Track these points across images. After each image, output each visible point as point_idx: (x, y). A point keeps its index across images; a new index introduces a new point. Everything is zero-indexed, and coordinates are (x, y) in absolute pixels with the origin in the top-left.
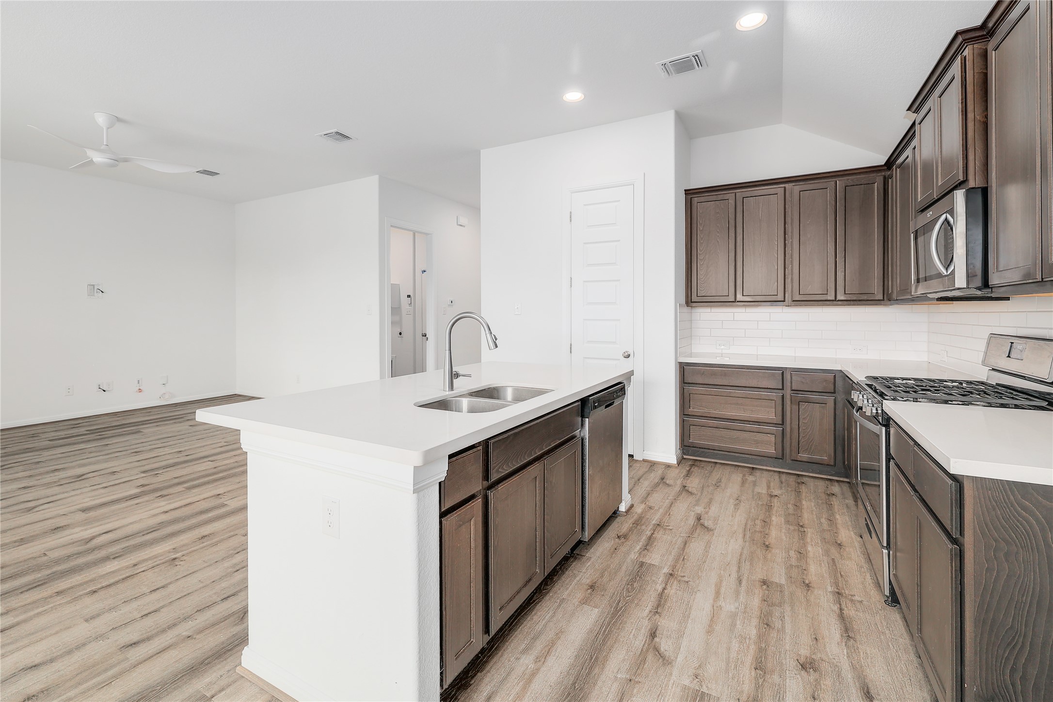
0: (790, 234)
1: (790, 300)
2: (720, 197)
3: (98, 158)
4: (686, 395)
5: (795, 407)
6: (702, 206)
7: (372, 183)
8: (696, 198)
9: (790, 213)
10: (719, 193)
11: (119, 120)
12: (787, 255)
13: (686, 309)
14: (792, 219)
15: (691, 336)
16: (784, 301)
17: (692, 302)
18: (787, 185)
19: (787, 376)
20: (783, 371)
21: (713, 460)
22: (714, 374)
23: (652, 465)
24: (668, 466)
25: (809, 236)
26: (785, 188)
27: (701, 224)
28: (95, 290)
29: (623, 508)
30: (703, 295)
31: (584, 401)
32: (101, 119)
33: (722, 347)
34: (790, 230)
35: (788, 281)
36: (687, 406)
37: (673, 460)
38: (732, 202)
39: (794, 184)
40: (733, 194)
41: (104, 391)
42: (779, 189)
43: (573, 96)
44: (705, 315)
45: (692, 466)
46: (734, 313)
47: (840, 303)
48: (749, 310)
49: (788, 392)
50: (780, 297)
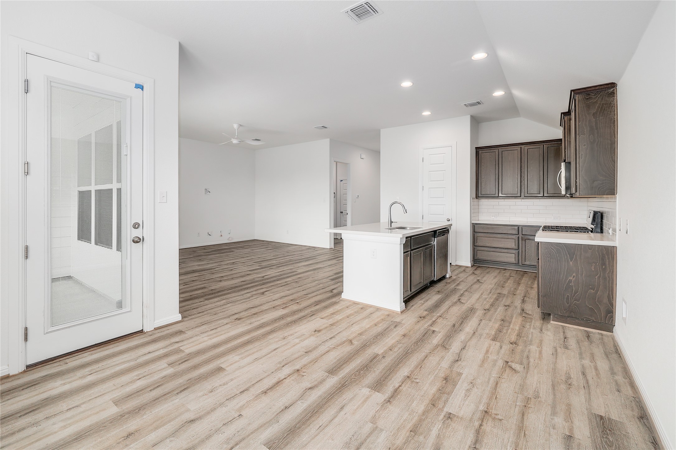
0: (523, 167)
1: (523, 196)
2: (491, 151)
3: (235, 141)
4: (475, 237)
5: (524, 242)
6: (484, 155)
7: (327, 141)
8: (480, 151)
9: (523, 158)
10: (491, 149)
11: (241, 125)
12: (522, 177)
13: (476, 200)
14: (524, 161)
15: (479, 212)
16: (521, 197)
17: (478, 197)
18: (522, 146)
19: (520, 229)
20: (518, 226)
21: (488, 266)
22: (488, 228)
23: (460, 267)
24: (467, 267)
25: (532, 168)
26: (521, 147)
27: (483, 163)
28: (207, 191)
29: (448, 276)
30: (484, 194)
31: (435, 232)
32: (236, 126)
33: (493, 217)
34: (523, 166)
35: (523, 188)
36: (476, 242)
37: (469, 264)
38: (497, 153)
39: (525, 146)
40: (498, 150)
41: (210, 235)
42: (518, 148)
43: (426, 113)
44: (485, 203)
45: (477, 267)
46: (499, 202)
47: (545, 197)
48: (506, 200)
49: (520, 236)
50: (519, 195)
